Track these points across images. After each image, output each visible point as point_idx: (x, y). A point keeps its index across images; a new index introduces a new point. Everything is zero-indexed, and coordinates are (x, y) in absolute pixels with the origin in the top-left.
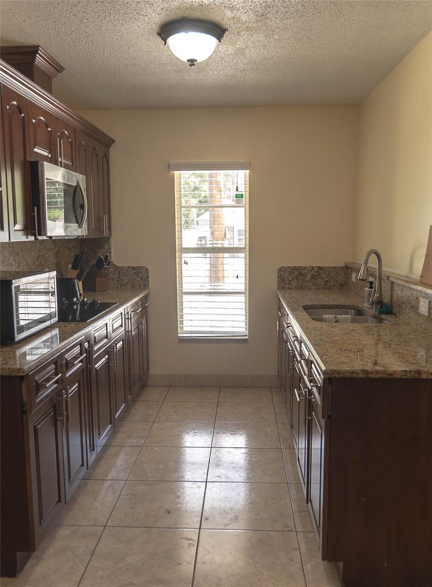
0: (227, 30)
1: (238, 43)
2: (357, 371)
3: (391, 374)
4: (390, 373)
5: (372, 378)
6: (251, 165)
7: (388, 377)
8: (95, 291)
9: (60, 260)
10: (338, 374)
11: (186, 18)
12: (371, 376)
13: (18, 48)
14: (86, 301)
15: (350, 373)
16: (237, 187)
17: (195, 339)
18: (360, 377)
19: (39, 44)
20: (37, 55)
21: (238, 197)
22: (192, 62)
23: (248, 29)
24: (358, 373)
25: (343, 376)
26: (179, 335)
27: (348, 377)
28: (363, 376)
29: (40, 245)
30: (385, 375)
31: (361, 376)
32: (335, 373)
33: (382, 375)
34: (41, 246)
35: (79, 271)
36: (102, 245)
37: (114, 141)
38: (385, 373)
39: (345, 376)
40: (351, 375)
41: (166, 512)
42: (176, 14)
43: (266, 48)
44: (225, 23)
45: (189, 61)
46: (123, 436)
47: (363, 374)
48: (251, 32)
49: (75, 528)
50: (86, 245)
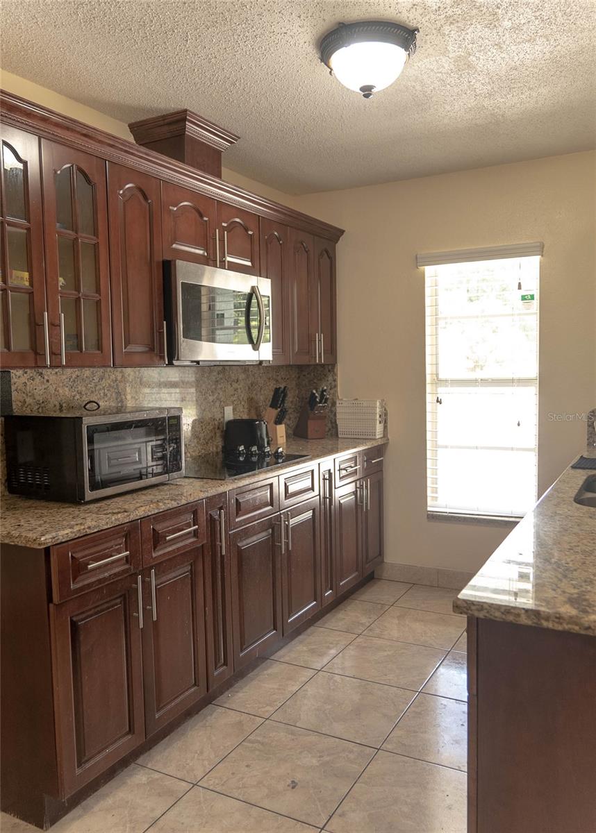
0: (417, 30)
1: (450, 48)
2: (516, 612)
3: (589, 628)
4: (586, 625)
5: (548, 629)
6: (543, 248)
7: (583, 632)
8: (307, 438)
9: (256, 394)
10: (479, 610)
11: (343, 23)
12: (545, 624)
13: (164, 117)
14: (281, 452)
15: (503, 613)
16: (520, 283)
17: (452, 517)
18: (522, 623)
19: (185, 108)
20: (187, 123)
21: (526, 299)
22: (367, 91)
23: (451, 20)
24: (518, 615)
25: (487, 615)
26: (429, 509)
27: (498, 619)
28: (529, 623)
29: (219, 374)
30: (577, 628)
31: (524, 620)
32: (473, 608)
33: (570, 626)
34: (221, 376)
35: (279, 409)
36: (325, 376)
37: (342, 232)
38: (577, 624)
39: (492, 617)
40: (504, 617)
41: (289, 786)
42: (324, 20)
43: (501, 48)
44: (409, 17)
45: (363, 89)
46: (305, 648)
47: (528, 617)
48: (459, 25)
49: (156, 776)
50: (304, 375)
